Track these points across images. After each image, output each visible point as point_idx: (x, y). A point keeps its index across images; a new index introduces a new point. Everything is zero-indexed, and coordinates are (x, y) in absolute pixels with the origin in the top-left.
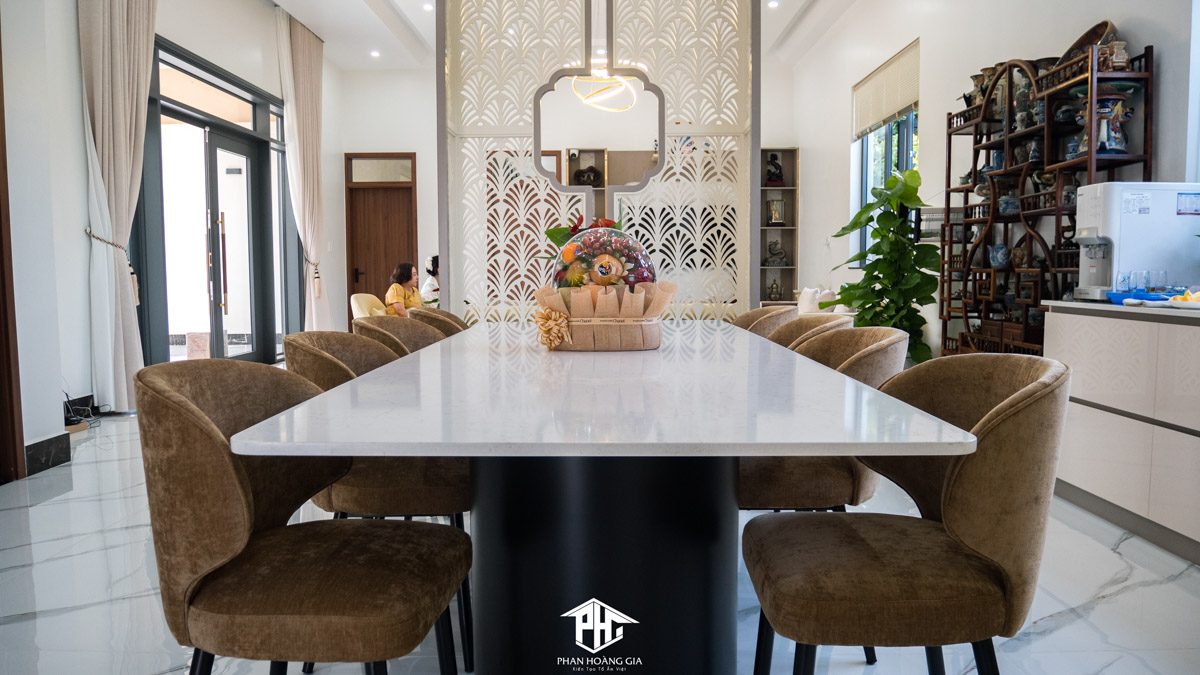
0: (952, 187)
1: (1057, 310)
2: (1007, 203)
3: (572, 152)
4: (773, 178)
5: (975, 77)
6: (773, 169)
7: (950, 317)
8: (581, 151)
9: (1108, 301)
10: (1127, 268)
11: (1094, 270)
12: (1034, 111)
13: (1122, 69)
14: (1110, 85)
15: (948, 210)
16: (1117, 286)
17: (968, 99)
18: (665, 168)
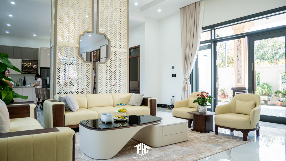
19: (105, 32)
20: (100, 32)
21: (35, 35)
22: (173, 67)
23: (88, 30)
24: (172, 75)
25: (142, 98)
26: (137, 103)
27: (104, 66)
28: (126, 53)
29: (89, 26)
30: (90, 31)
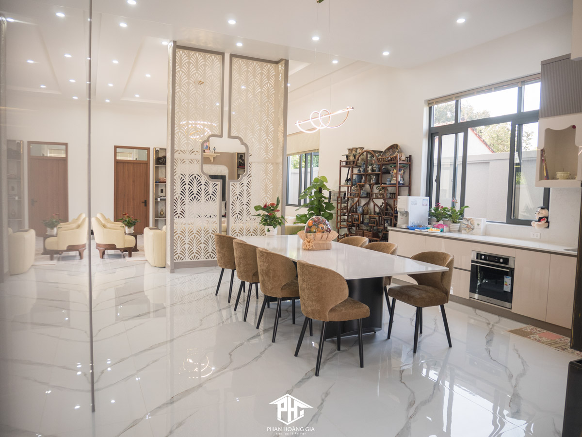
0: (342, 184)
1: (392, 230)
2: (363, 193)
3: (157, 149)
4: (242, 165)
5: (349, 149)
6: (241, 161)
7: (341, 228)
8: (160, 149)
9: (408, 229)
10: (413, 220)
11: (402, 220)
12: (374, 166)
13: (403, 161)
14: (401, 165)
15: (340, 192)
16: (410, 225)
17: (347, 157)
18: (247, 173)
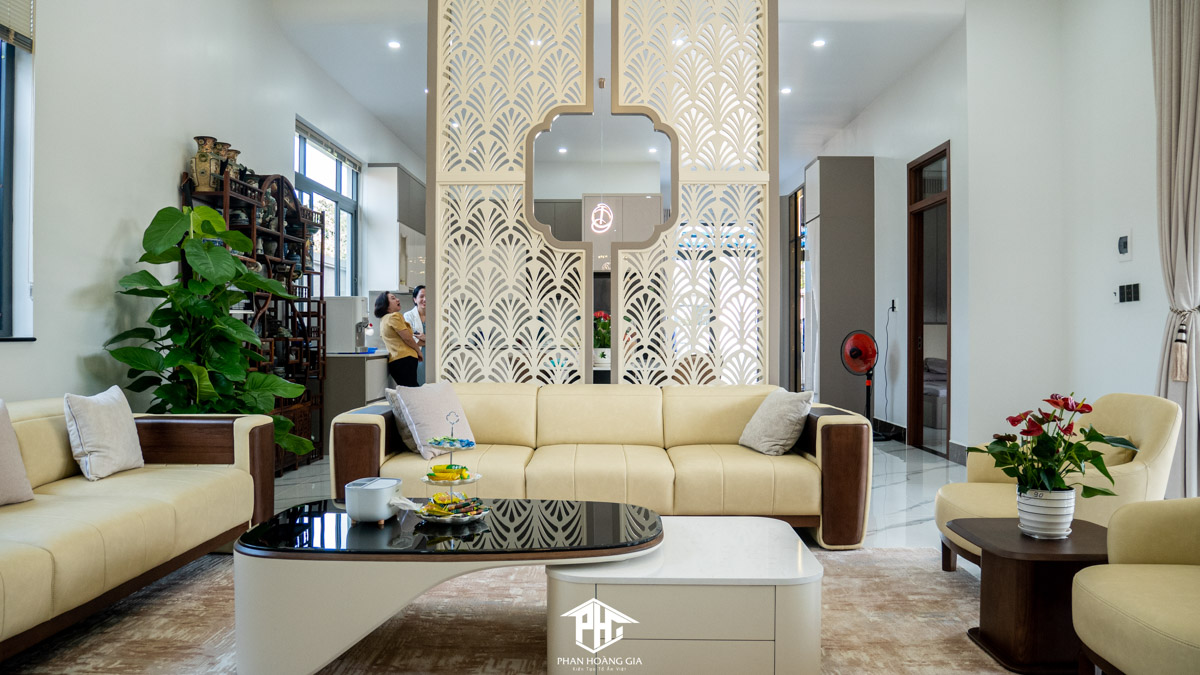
19: (650, 102)
20: (627, 104)
21: (563, 151)
22: (1123, 245)
23: (570, 103)
24: (1122, 288)
25: (797, 416)
26: (767, 439)
27: (646, 256)
28: (764, 186)
29: (571, 84)
30: (578, 104)
